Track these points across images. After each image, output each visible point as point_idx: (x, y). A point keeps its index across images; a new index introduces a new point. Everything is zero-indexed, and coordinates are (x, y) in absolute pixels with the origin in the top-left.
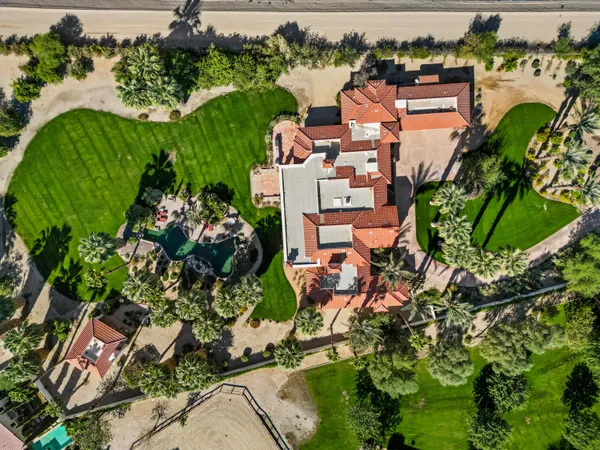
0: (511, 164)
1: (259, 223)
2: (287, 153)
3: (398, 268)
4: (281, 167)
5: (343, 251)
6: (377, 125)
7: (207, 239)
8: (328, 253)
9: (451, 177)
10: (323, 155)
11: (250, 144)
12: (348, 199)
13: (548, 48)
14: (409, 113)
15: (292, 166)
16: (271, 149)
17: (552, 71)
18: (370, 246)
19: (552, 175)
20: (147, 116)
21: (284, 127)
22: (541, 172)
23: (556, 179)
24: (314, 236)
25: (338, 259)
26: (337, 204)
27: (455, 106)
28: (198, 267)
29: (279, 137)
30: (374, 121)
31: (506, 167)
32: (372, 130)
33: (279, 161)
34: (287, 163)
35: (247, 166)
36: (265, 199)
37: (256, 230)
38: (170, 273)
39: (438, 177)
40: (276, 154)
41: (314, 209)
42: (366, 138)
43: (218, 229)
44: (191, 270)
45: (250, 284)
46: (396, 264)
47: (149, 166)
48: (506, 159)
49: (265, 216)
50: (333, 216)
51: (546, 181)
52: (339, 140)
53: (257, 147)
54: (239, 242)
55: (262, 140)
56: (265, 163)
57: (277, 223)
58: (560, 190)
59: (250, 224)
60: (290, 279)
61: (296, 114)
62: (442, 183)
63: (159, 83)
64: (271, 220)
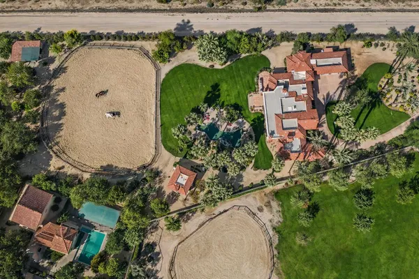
0: (372, 92)
1: (253, 121)
2: (265, 87)
3: (320, 138)
4: (263, 93)
5: (294, 131)
6: (304, 73)
7: (229, 130)
8: (286, 132)
9: (342, 98)
10: (283, 87)
11: (248, 81)
12: (295, 107)
13: (386, 37)
14: (317, 66)
15: (268, 92)
16: (258, 84)
17: (390, 48)
18: (306, 128)
19: (394, 98)
20: (213, 66)
21: (264, 75)
22: (388, 96)
23: (396, 100)
24: (280, 124)
25: (291, 135)
26: (290, 109)
27: (341, 62)
28: (225, 143)
29: (262, 79)
30: (303, 71)
31: (370, 93)
32: (302, 75)
33: (262, 90)
34: (266, 91)
35: (247, 92)
36: (255, 109)
37: (251, 125)
38: (212, 146)
39: (336, 98)
40: (260, 87)
41: (279, 112)
42: (300, 78)
43: (234, 125)
44: (221, 144)
45: (252, 144)
46: (319, 136)
47: (209, 92)
48: (370, 90)
49: (256, 117)
50: (289, 115)
51: (391, 101)
52: (288, 80)
53: (251, 83)
54: (243, 131)
55: (253, 80)
56: (256, 91)
57: (262, 119)
58: (400, 105)
59: (248, 122)
60: (269, 147)
61: (269, 68)
62: (338, 102)
63: (219, 50)
64: (259, 118)
